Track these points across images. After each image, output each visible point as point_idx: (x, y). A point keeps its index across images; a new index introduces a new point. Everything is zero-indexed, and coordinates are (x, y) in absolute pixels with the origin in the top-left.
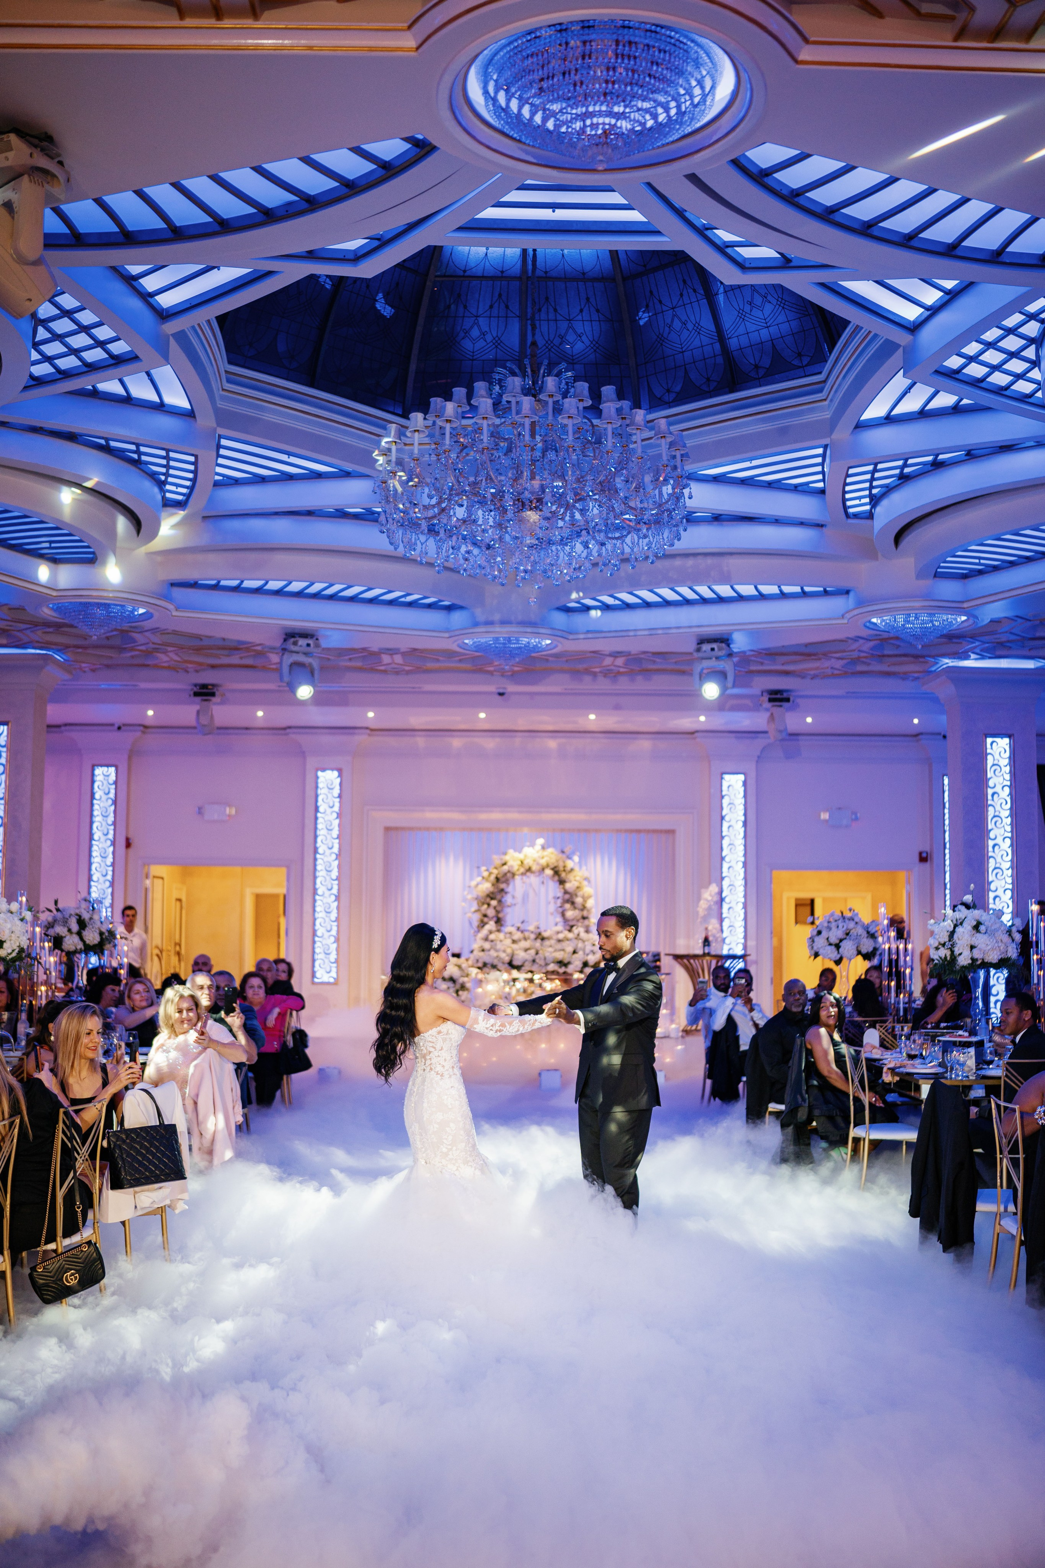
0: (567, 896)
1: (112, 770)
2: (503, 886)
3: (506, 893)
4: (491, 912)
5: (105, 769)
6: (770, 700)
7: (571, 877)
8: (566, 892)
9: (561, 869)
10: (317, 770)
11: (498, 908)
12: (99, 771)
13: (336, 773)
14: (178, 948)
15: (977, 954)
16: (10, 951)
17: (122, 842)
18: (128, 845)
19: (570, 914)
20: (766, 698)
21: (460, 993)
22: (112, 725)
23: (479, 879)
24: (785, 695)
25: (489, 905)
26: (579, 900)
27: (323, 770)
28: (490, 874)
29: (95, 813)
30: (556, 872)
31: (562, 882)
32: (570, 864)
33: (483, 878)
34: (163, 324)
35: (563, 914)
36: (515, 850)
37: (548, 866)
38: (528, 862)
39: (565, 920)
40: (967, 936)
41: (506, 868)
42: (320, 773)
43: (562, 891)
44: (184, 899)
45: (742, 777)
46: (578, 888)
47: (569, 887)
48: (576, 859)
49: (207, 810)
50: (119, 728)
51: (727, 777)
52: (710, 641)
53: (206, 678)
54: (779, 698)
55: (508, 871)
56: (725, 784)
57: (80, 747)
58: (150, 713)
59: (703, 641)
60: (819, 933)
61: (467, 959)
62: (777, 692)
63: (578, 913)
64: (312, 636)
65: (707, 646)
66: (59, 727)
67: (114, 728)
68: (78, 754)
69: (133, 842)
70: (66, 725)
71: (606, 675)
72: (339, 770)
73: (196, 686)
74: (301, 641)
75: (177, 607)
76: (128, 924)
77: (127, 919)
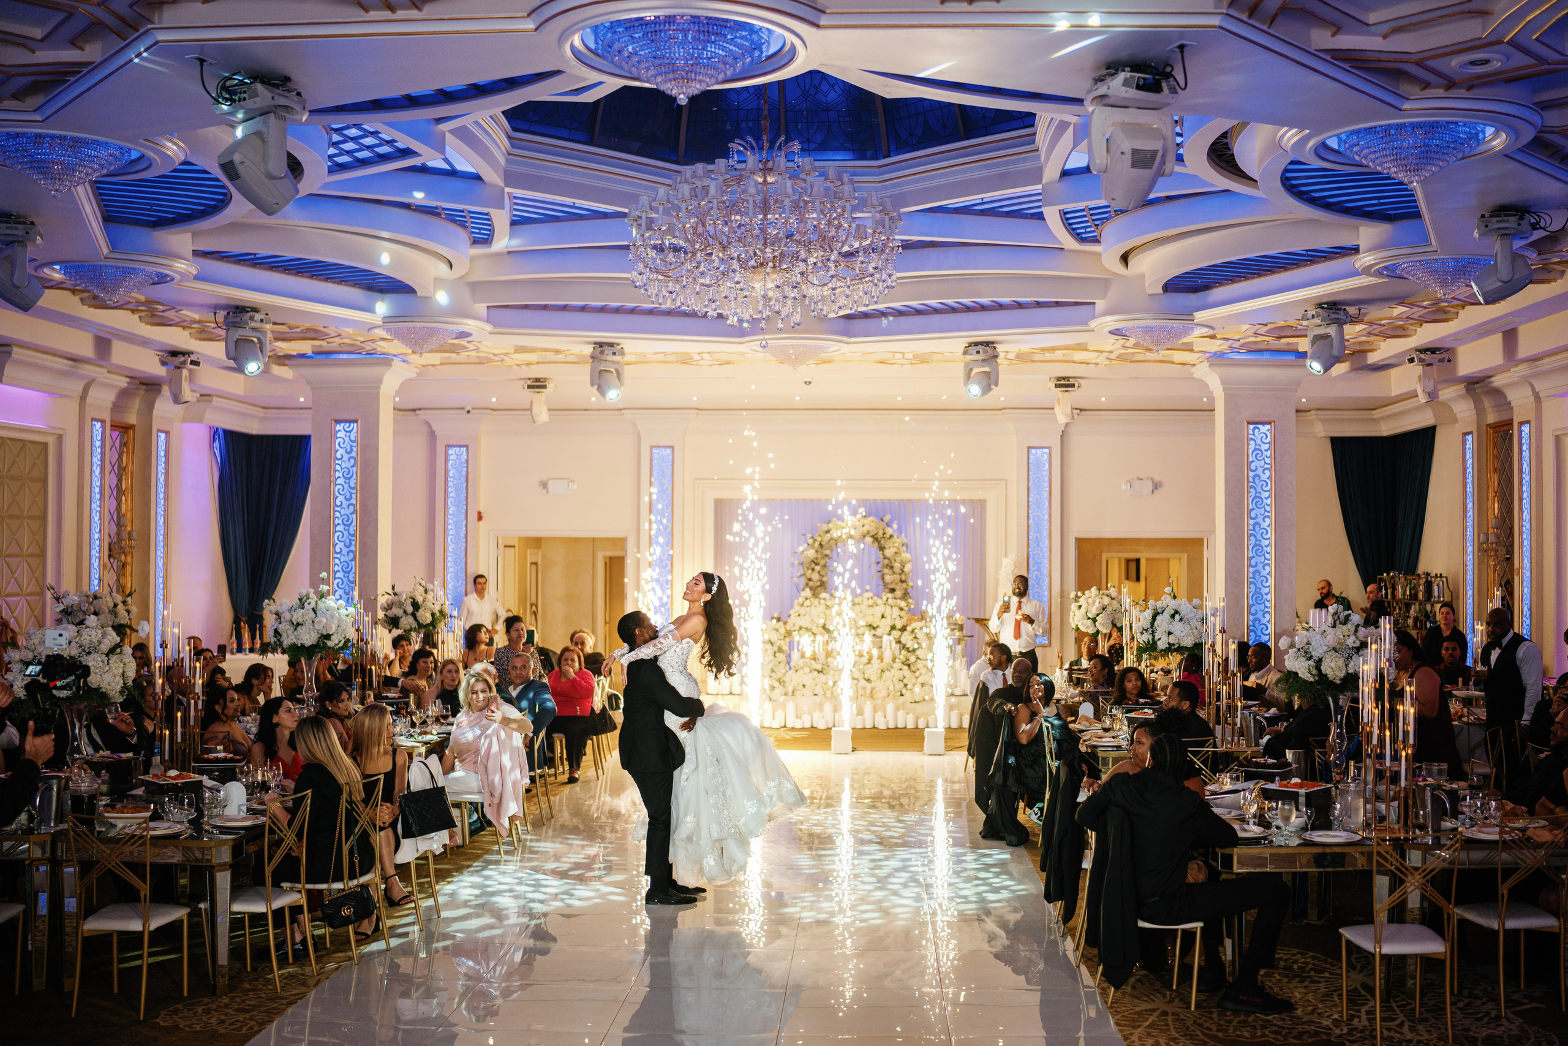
0: (886, 561)
1: (464, 449)
2: (828, 552)
3: (830, 559)
4: (815, 577)
5: (457, 449)
6: (1057, 386)
7: (890, 543)
8: (885, 558)
9: (880, 536)
10: (651, 447)
11: (823, 573)
12: (451, 452)
13: (668, 451)
14: (534, 608)
15: (1172, 640)
17: (473, 516)
18: (480, 518)
19: (888, 579)
20: (1052, 385)
22: (463, 408)
23: (805, 545)
24: (1072, 381)
25: (813, 570)
26: (897, 565)
27: (657, 447)
28: (815, 541)
29: (450, 489)
30: (875, 538)
31: (882, 549)
32: (889, 531)
33: (808, 544)
34: (438, 124)
35: (883, 579)
36: (838, 518)
37: (868, 532)
38: (850, 529)
39: (885, 585)
40: (1165, 624)
41: (828, 536)
42: (654, 450)
43: (881, 556)
44: (540, 563)
45: (1047, 451)
46: (896, 554)
47: (889, 552)
48: (895, 526)
49: (550, 484)
50: (468, 412)
51: (1033, 451)
52: (976, 344)
53: (537, 372)
54: (1065, 383)
55: (832, 539)
56: (1031, 457)
57: (434, 428)
58: (494, 400)
59: (970, 345)
60: (1080, 607)
61: (785, 623)
62: (1064, 378)
63: (897, 577)
64: (618, 344)
65: (974, 349)
66: (414, 410)
67: (464, 412)
68: (432, 435)
69: (484, 515)
70: (420, 409)
71: (902, 365)
72: (672, 447)
73: (529, 380)
74: (608, 350)
75: (494, 327)
76: (480, 591)
77: (479, 586)
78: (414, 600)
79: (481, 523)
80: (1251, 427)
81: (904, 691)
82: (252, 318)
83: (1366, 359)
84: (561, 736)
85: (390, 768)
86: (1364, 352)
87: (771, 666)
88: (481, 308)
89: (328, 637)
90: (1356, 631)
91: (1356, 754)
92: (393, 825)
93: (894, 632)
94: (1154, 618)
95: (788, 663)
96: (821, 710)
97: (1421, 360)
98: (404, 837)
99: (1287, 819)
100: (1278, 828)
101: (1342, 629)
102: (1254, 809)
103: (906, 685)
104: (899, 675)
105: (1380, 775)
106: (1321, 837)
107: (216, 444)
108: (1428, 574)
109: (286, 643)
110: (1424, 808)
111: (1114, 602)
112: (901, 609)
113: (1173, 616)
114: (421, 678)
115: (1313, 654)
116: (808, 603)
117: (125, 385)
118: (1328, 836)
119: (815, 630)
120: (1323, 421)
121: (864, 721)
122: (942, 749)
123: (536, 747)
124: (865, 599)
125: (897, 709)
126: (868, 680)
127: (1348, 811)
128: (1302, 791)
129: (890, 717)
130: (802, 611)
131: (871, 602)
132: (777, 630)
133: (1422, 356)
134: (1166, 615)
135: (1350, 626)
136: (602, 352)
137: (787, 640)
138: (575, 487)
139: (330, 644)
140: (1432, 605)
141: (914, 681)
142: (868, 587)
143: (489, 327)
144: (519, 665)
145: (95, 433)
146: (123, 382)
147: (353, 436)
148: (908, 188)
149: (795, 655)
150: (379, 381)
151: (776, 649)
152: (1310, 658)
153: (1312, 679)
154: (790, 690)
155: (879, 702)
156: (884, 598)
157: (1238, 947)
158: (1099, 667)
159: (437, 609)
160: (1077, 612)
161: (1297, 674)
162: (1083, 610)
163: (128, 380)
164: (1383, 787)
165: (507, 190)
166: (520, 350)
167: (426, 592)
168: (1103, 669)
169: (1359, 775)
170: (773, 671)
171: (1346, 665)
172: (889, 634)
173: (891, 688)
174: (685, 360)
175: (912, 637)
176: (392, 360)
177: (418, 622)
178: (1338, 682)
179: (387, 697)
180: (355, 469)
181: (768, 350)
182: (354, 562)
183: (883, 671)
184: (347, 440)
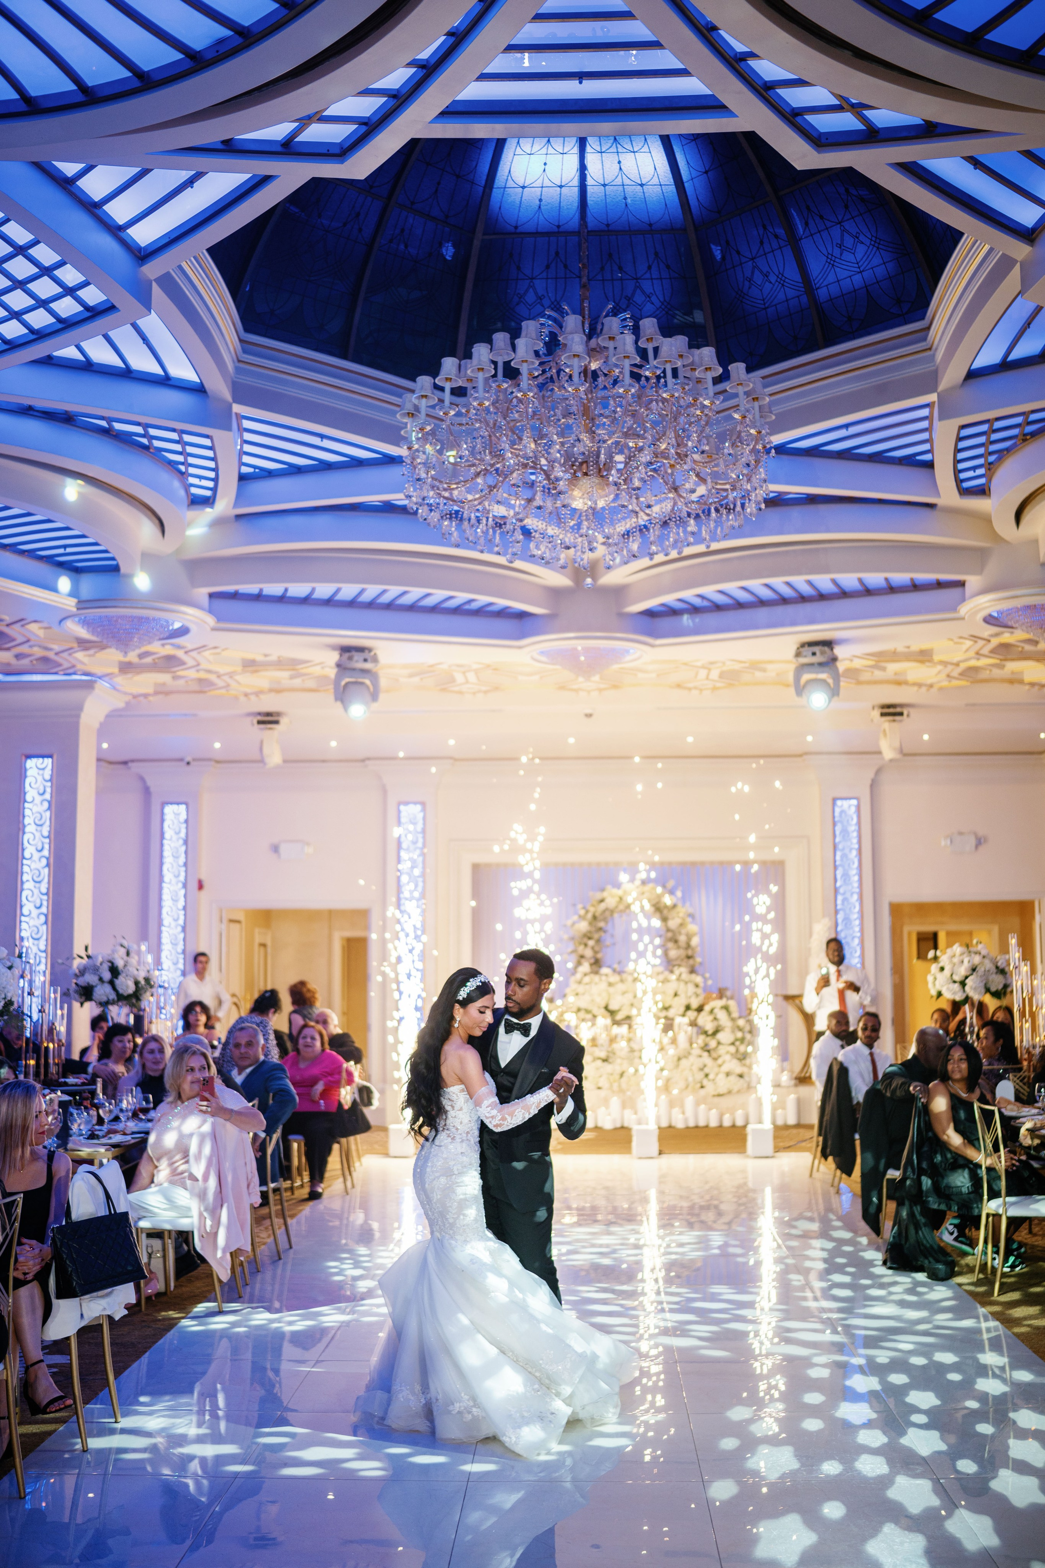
0: (670, 935)
1: (183, 807)
2: (601, 924)
3: (605, 932)
4: (588, 953)
5: (175, 807)
6: (883, 715)
7: (673, 913)
8: (669, 929)
9: (663, 904)
10: (399, 804)
11: (597, 948)
12: (169, 810)
13: (419, 807)
17: (193, 885)
18: (201, 886)
19: (673, 953)
20: (876, 713)
22: (181, 760)
23: (575, 918)
24: (898, 710)
25: (586, 945)
26: (682, 939)
27: (406, 803)
28: (587, 912)
29: (165, 854)
30: (657, 908)
31: (664, 919)
33: (580, 917)
34: (142, 265)
35: (667, 954)
38: (627, 898)
39: (668, 960)
41: (603, 906)
42: (402, 807)
43: (665, 928)
44: (269, 944)
45: (854, 802)
46: (682, 925)
47: (673, 924)
48: (679, 894)
49: (283, 848)
50: (188, 763)
51: (839, 803)
52: (811, 644)
53: (268, 704)
54: (891, 711)
55: (607, 909)
56: (837, 810)
57: (149, 784)
58: (217, 748)
59: (803, 645)
60: (942, 969)
62: (889, 706)
63: (682, 953)
64: (370, 650)
65: (808, 650)
66: (125, 763)
67: (183, 764)
68: (147, 792)
69: (205, 884)
70: (133, 761)
71: (701, 690)
72: (423, 804)
73: (260, 714)
74: (357, 656)
75: (219, 620)
76: (200, 974)
77: (200, 966)
78: (112, 963)
79: (203, 893)
81: (705, 1082)
84: (300, 1138)
85: (42, 1182)
88: (202, 593)
92: (41, 1278)
93: (689, 1013)
96: (607, 1107)
98: (59, 1297)
103: (707, 1075)
104: (699, 1063)
112: (697, 986)
114: (116, 1062)
116: (587, 979)
119: (595, 1011)
122: (770, 1150)
123: (269, 1151)
125: (697, 1104)
126: (662, 1070)
129: (689, 1113)
130: (581, 989)
131: (661, 978)
136: (348, 659)
138: (311, 852)
141: (716, 1070)
143: (211, 620)
144: (243, 1041)
147: (47, 774)
150: (79, 708)
155: (676, 1095)
156: (677, 973)
158: (992, 1039)
159: (141, 976)
160: (938, 975)
162: (947, 972)
165: (237, 408)
166: (250, 665)
167: (128, 954)
168: (996, 1040)
172: (684, 1015)
173: (690, 1079)
174: (445, 684)
175: (711, 1017)
176: (95, 682)
177: (117, 992)
179: (66, 1084)
180: (48, 813)
181: (553, 656)
182: (45, 927)
183: (679, 1059)
184: (40, 778)
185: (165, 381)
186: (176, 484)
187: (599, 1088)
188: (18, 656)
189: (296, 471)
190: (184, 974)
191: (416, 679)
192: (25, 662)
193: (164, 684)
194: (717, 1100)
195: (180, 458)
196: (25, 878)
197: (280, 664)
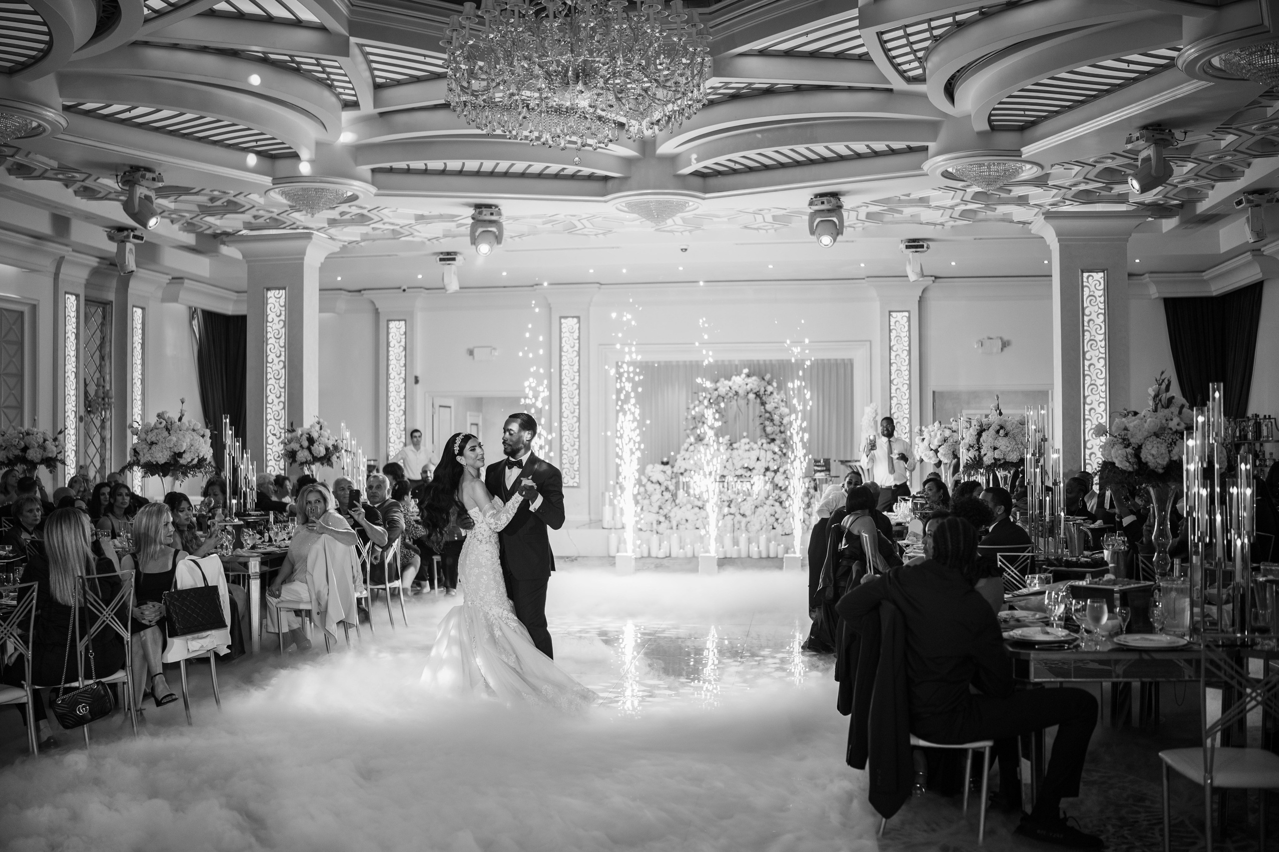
0: (767, 415)
1: (403, 323)
5: (397, 323)
6: (907, 247)
7: (770, 399)
8: (766, 412)
9: (762, 392)
10: (561, 318)
12: (392, 325)
13: (575, 320)
16: (189, 460)
17: (411, 380)
18: (417, 381)
19: (770, 429)
20: (903, 246)
21: (664, 493)
22: (399, 288)
23: (697, 402)
24: (921, 243)
26: (776, 418)
27: (566, 317)
28: (705, 398)
29: (391, 357)
30: (757, 395)
31: (763, 404)
32: (770, 389)
33: (700, 402)
35: (765, 431)
36: (726, 379)
37: (751, 390)
38: (735, 388)
39: (767, 436)
40: (990, 439)
41: (716, 393)
43: (763, 410)
44: (480, 424)
45: (906, 314)
46: (776, 408)
47: (769, 407)
48: (775, 384)
49: (476, 351)
50: (404, 290)
51: (894, 314)
52: (822, 195)
53: (447, 246)
54: (915, 244)
55: (719, 396)
56: (893, 320)
57: (377, 306)
58: (420, 276)
59: (816, 196)
60: (923, 439)
61: (672, 467)
62: (914, 240)
63: (777, 429)
64: (496, 206)
65: (818, 200)
66: (360, 291)
67: (401, 291)
68: (377, 312)
69: (420, 379)
70: (365, 290)
71: (766, 230)
72: (578, 317)
73: (442, 253)
74: (485, 211)
75: (379, 189)
76: (416, 445)
77: (415, 439)
78: (310, 435)
79: (418, 386)
80: (1085, 275)
81: (776, 525)
82: (143, 177)
83: (1194, 209)
85: (169, 567)
86: (1193, 202)
87: (659, 503)
88: (365, 170)
89: (180, 455)
90: (1180, 413)
91: (1181, 550)
92: (160, 624)
93: (768, 473)
94: (979, 434)
95: (674, 500)
97: (1248, 201)
99: (1097, 619)
100: (1088, 631)
101: (1163, 413)
102: (1060, 610)
103: (777, 520)
104: (772, 510)
105: (1209, 577)
106: (1135, 640)
107: (195, 322)
108: (1257, 416)
109: (142, 461)
110: (1264, 606)
111: (955, 434)
113: (998, 432)
115: (1132, 440)
116: (692, 448)
117: (96, 264)
118: (1146, 639)
120: (1156, 283)
121: (739, 551)
123: (387, 561)
124: (743, 445)
125: (769, 541)
126: (743, 515)
127: (1173, 613)
128: (1116, 588)
129: (763, 548)
130: (687, 455)
131: (747, 447)
132: (665, 472)
133: (1250, 197)
134: (992, 431)
135: (1174, 409)
136: (480, 213)
137: (674, 481)
138: (496, 354)
139: (182, 461)
140: (1261, 445)
141: (784, 516)
142: (745, 434)
143: (373, 190)
144: (374, 485)
145: (68, 305)
146: (94, 262)
147: (282, 301)
148: (737, 29)
149: (681, 493)
150: (303, 253)
151: (663, 488)
152: (1128, 446)
153: (1130, 469)
154: (674, 524)
155: (752, 535)
156: (759, 443)
157: (1037, 769)
159: (330, 444)
160: (921, 445)
161: (1114, 463)
162: (926, 442)
163: (98, 260)
164: (1214, 591)
165: (353, 40)
166: (420, 218)
169: (1186, 575)
170: (660, 508)
171: (1170, 452)
172: (764, 475)
173: (764, 522)
174: (571, 229)
175: (783, 477)
176: (313, 233)
177: (313, 455)
178: (1161, 471)
180: (283, 329)
181: (633, 208)
182: (283, 411)
183: (756, 507)
184: (277, 305)
185: (298, 23)
186: (326, 93)
187: (697, 528)
188: (255, 217)
189: (418, 80)
190: (405, 445)
191: (549, 225)
192: (261, 220)
193: (367, 234)
194: (784, 537)
195: (324, 76)
196: (269, 376)
197: (441, 217)
